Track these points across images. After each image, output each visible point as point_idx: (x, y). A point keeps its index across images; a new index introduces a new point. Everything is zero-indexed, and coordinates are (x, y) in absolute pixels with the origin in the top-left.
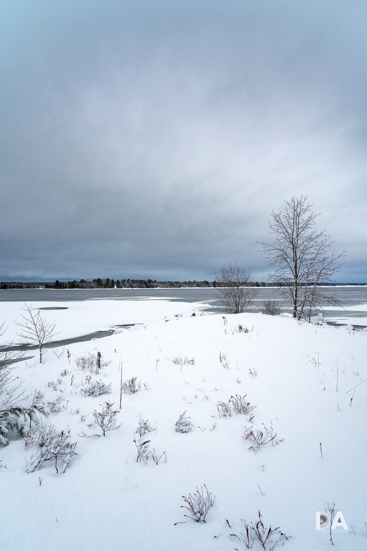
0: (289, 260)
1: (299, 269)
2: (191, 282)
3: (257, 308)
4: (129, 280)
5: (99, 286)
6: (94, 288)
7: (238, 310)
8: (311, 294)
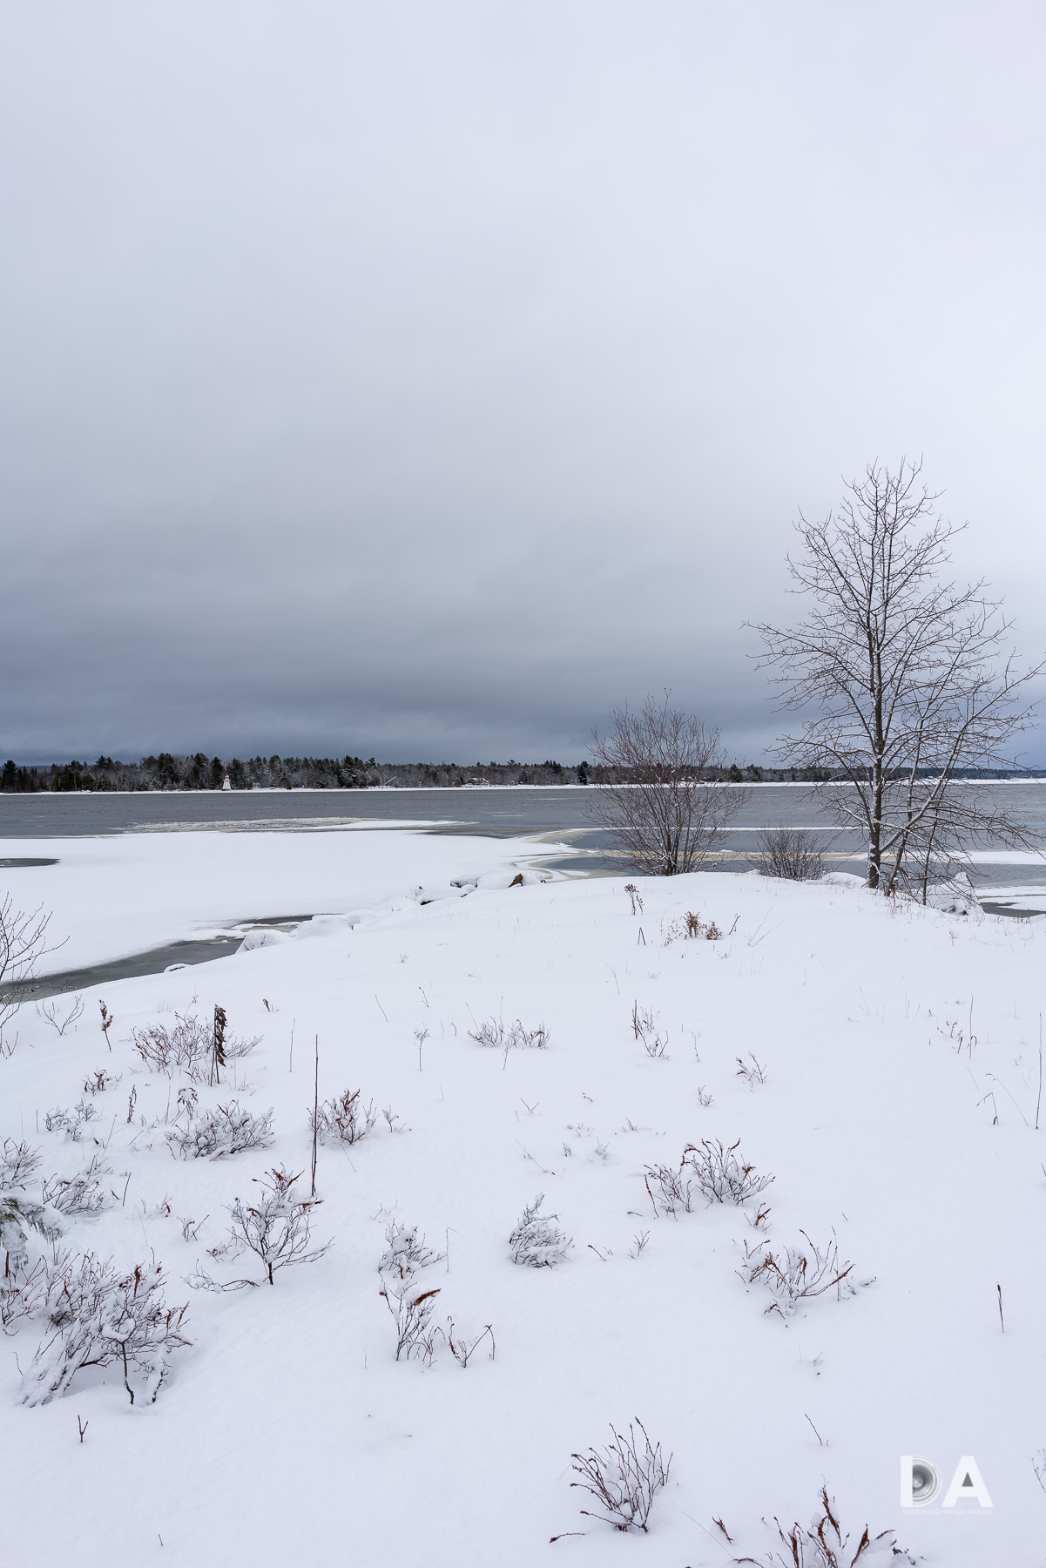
0: (855, 687)
1: (890, 720)
2: (499, 766)
3: (741, 856)
4: (275, 759)
5: (165, 783)
6: (146, 790)
7: (675, 861)
8: (931, 806)
